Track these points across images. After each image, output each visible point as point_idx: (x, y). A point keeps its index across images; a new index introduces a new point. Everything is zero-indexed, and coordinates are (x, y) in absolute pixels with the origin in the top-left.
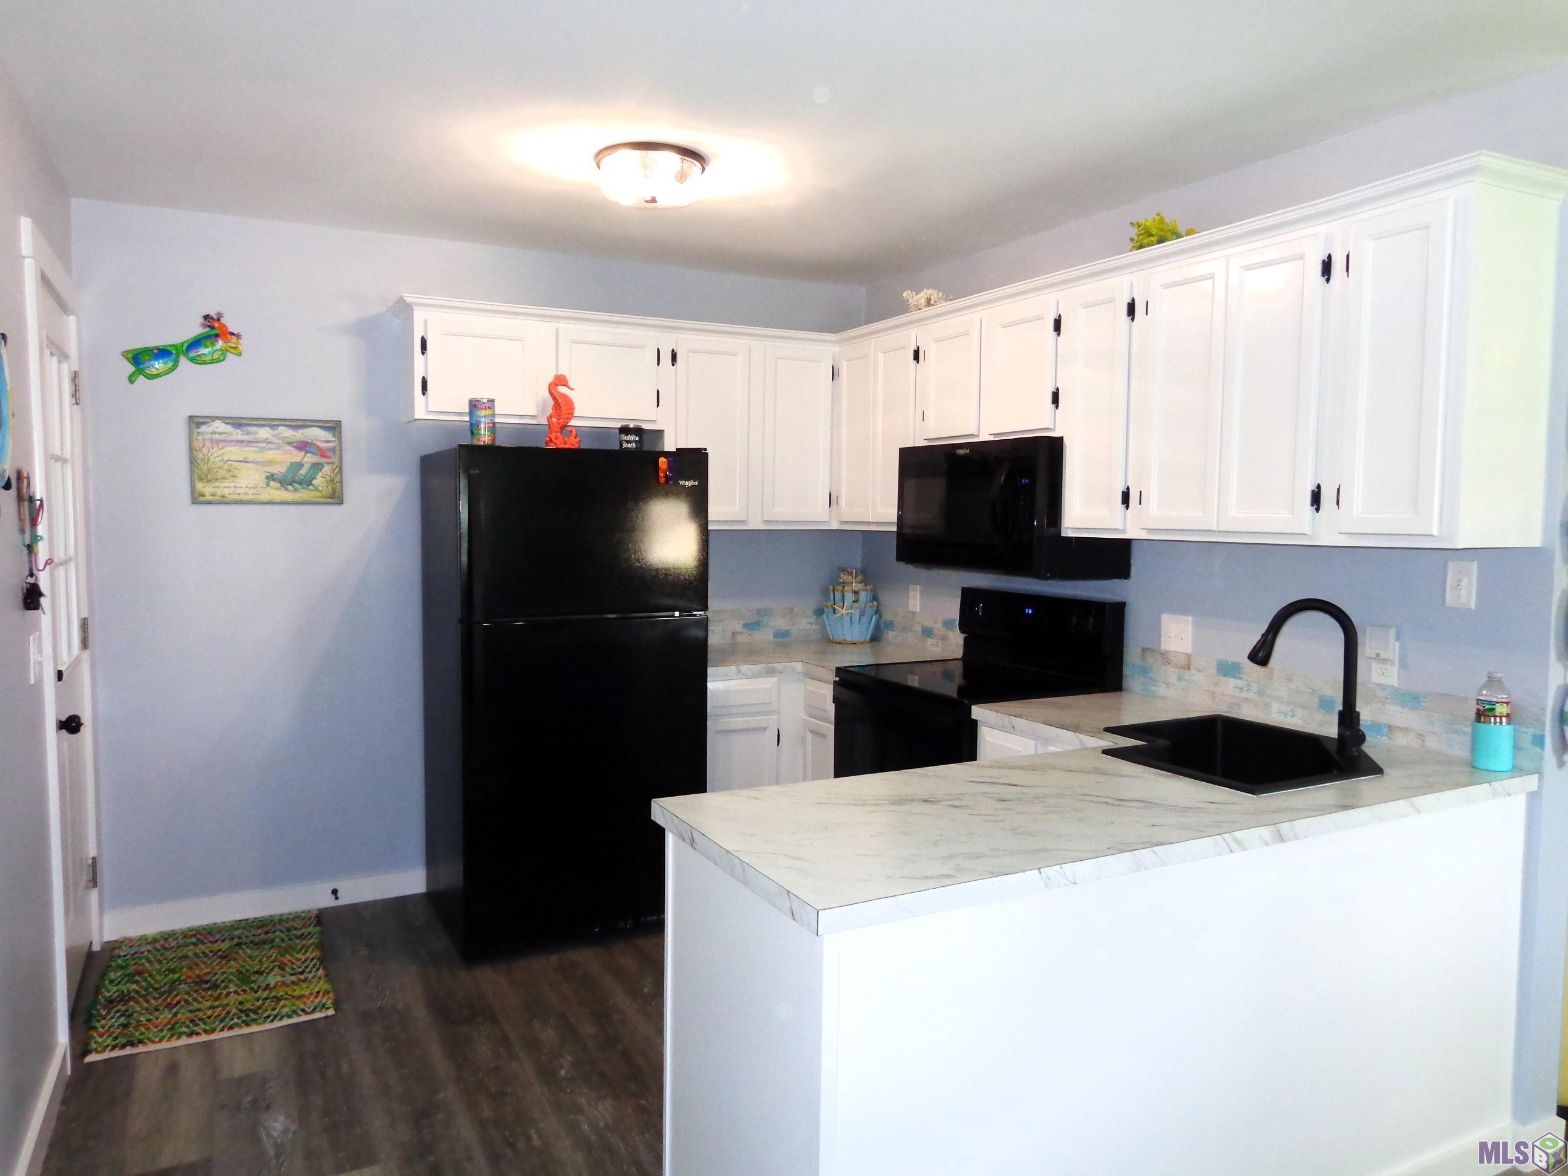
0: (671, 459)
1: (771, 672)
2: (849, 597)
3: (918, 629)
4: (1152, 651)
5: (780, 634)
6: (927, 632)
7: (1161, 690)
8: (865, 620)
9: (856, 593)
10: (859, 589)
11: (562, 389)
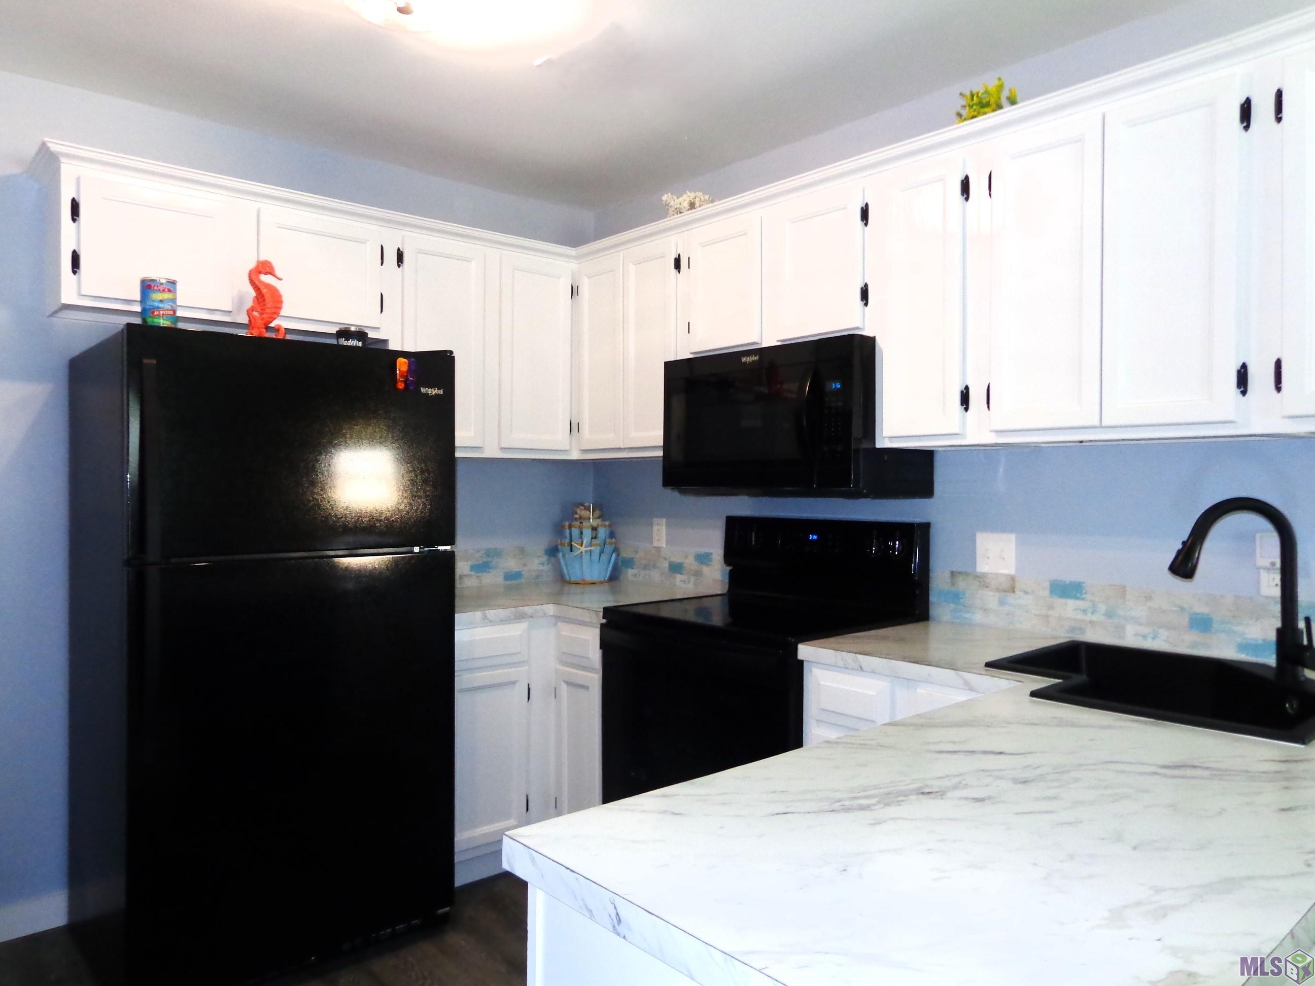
0: (413, 360)
1: (520, 617)
2: (587, 533)
3: (666, 565)
4: (965, 574)
5: (510, 576)
6: (676, 568)
7: (978, 617)
8: (604, 557)
9: (594, 529)
10: (598, 525)
11: (265, 278)
